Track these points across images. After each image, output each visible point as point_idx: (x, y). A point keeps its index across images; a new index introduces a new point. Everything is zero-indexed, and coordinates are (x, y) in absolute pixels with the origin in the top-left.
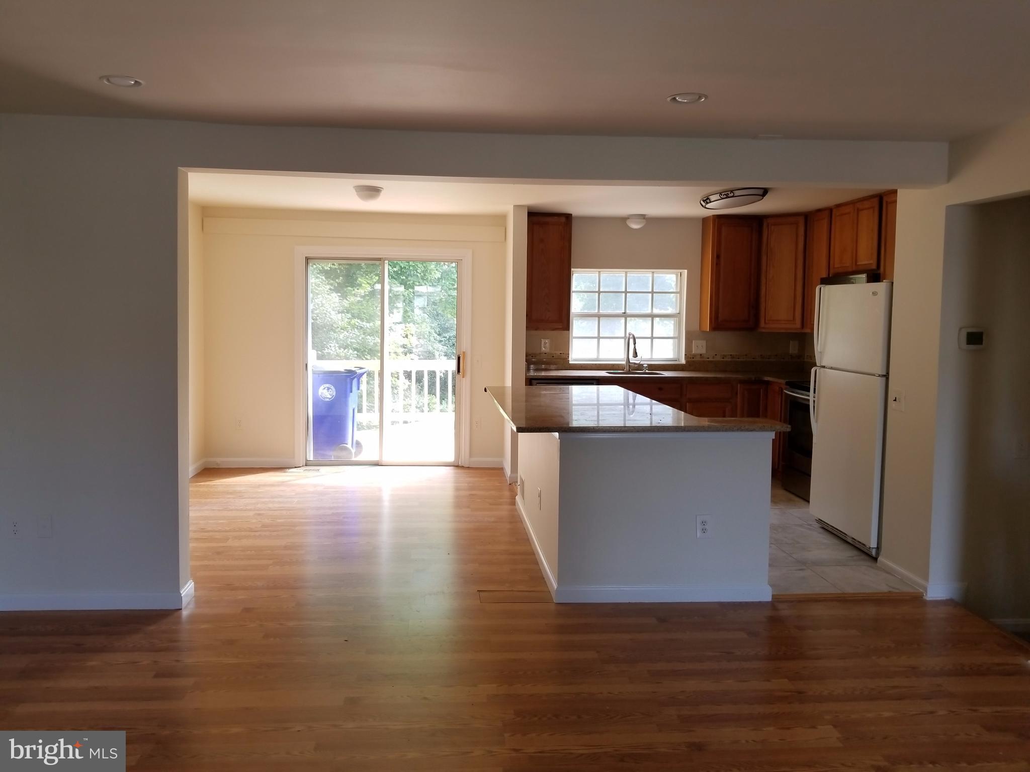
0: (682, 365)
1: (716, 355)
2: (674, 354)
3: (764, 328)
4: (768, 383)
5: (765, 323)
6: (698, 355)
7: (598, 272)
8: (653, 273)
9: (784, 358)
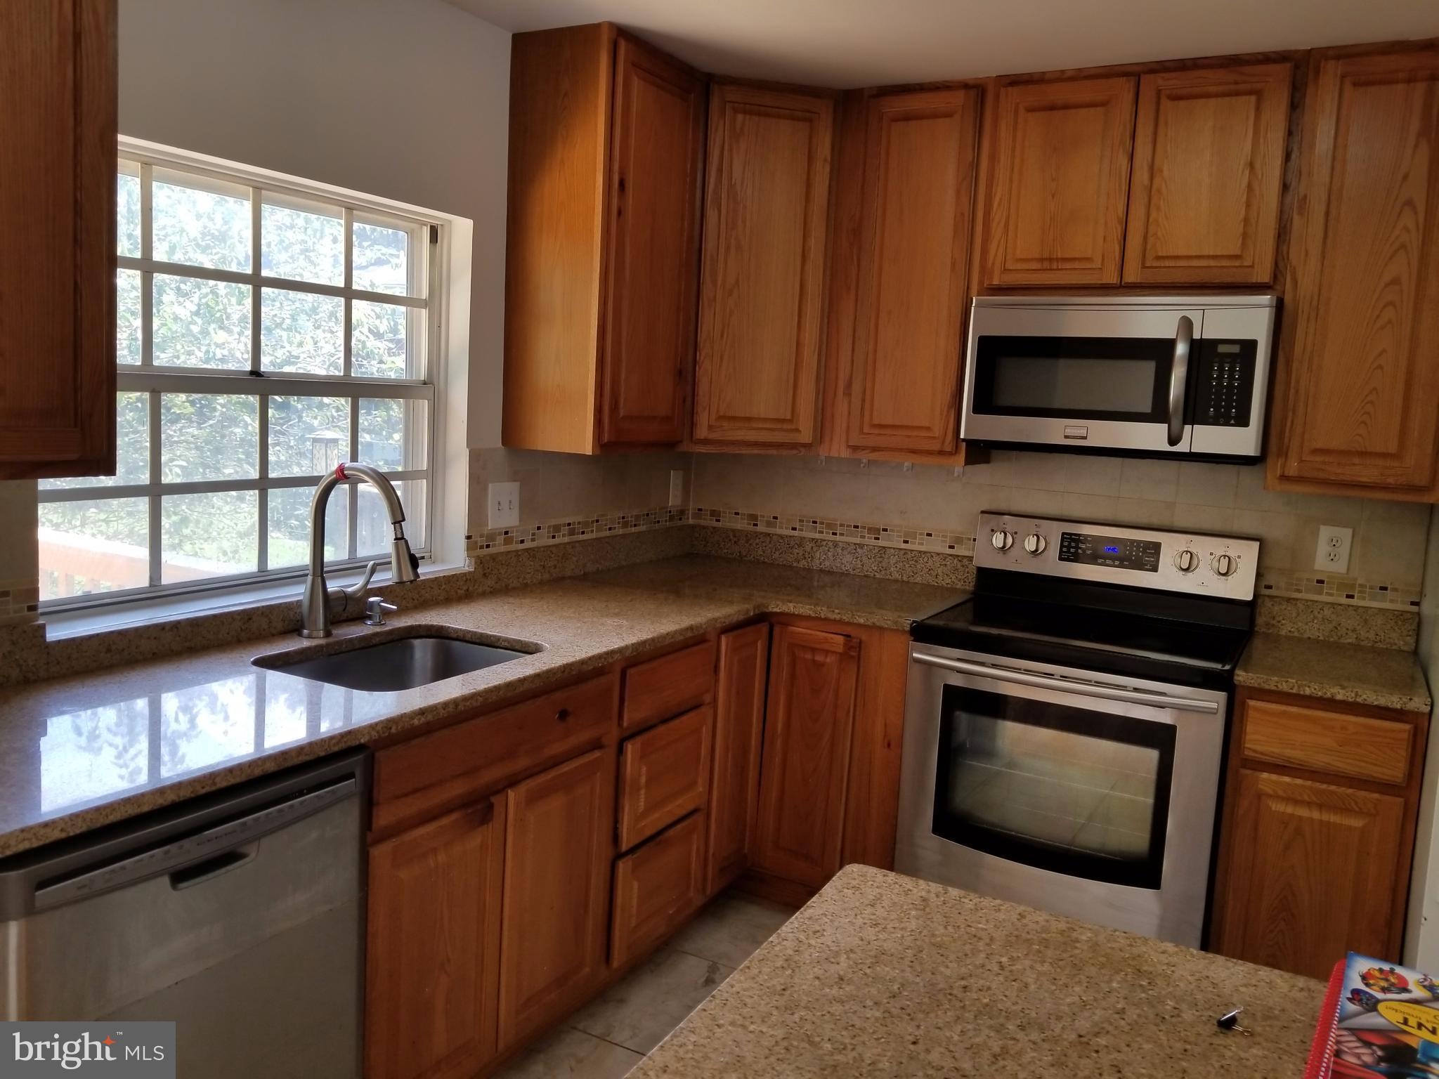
0: (466, 577)
1: (539, 528)
5: (710, 427)
6: (500, 534)
7: (142, 167)
8: (350, 209)
9: (659, 522)
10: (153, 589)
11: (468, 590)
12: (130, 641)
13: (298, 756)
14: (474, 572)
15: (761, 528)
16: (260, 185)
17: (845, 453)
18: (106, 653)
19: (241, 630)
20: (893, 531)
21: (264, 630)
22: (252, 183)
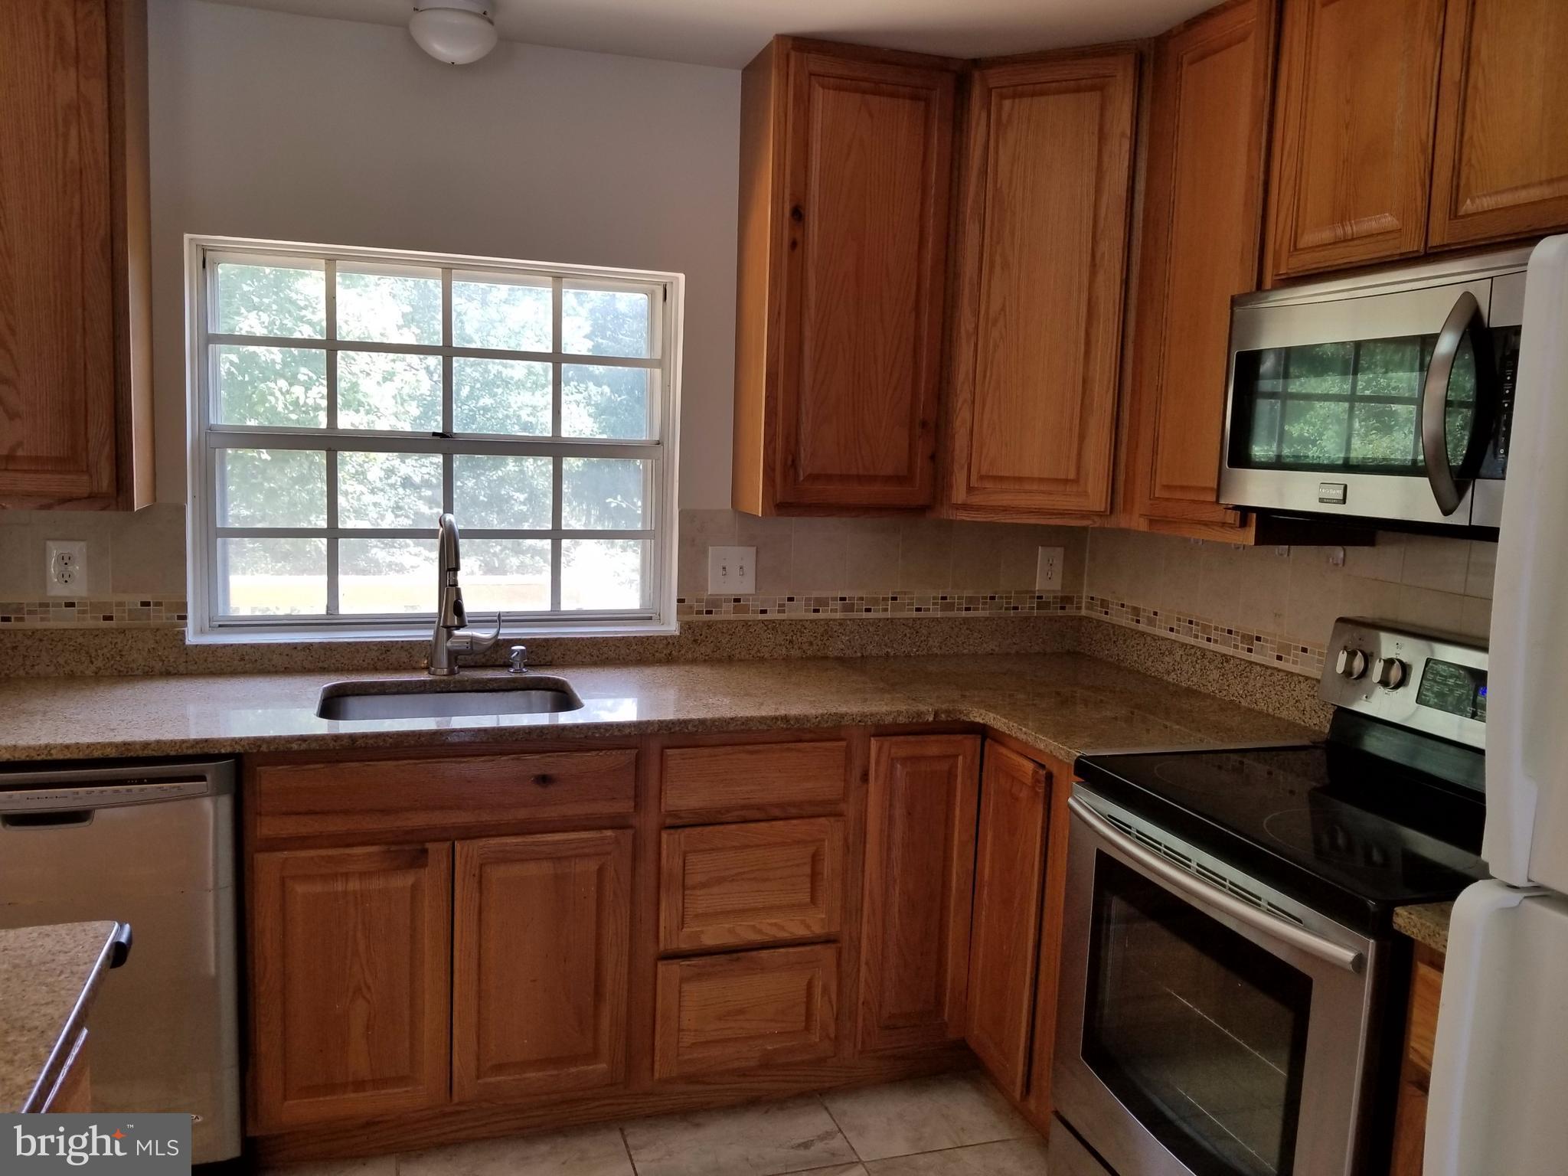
0: (667, 640)
1: (791, 599)
2: (643, 597)
3: (965, 507)
4: (983, 732)
5: (970, 489)
6: (727, 601)
7: (326, 264)
8: (558, 278)
9: (1016, 608)
10: (328, 617)
11: (670, 654)
12: (262, 654)
13: (143, 750)
14: (679, 637)
15: (1142, 627)
16: (451, 266)
17: (1142, 525)
18: (240, 661)
19: (378, 659)
20: (1266, 641)
21: (404, 663)
22: (443, 266)
